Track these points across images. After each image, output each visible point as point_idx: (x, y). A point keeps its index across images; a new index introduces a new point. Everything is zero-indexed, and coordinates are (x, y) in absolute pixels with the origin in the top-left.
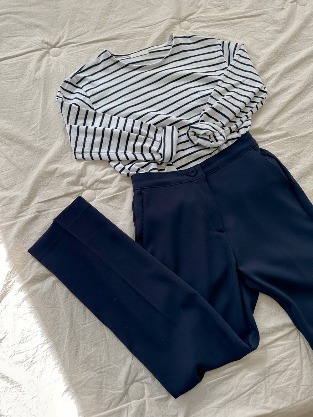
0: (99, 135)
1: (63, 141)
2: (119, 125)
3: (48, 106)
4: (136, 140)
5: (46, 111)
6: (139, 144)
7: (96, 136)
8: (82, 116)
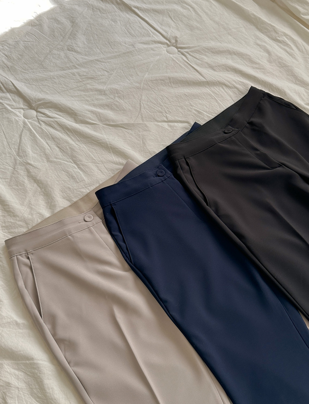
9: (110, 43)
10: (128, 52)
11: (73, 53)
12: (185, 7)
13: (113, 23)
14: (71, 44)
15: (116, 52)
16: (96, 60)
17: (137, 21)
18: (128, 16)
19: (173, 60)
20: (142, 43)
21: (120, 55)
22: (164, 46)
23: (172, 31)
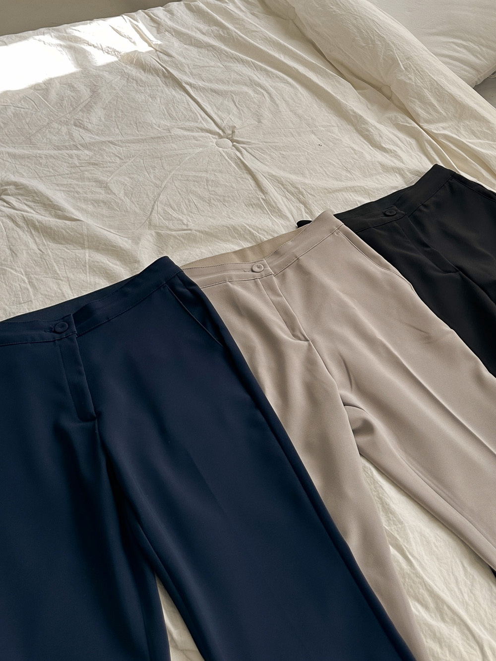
9: (136, 124)
10: (159, 137)
11: (81, 130)
12: (258, 90)
13: (150, 99)
14: (81, 118)
15: (142, 135)
16: (109, 142)
17: (185, 101)
18: (174, 92)
19: (221, 155)
20: (182, 128)
21: (145, 139)
22: (214, 136)
23: (231, 119)
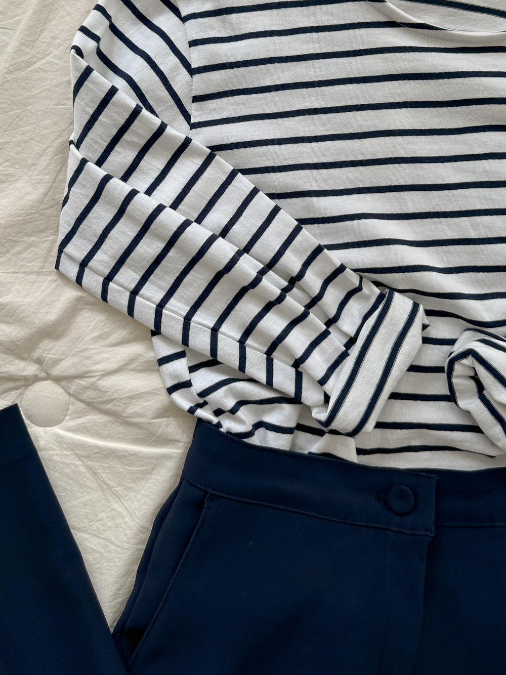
0: (158, 237)
1: (41, 190)
2: (241, 219)
3: (46, 35)
4: (268, 307)
5: (33, 52)
6: (273, 324)
7: (147, 235)
8: (136, 140)
